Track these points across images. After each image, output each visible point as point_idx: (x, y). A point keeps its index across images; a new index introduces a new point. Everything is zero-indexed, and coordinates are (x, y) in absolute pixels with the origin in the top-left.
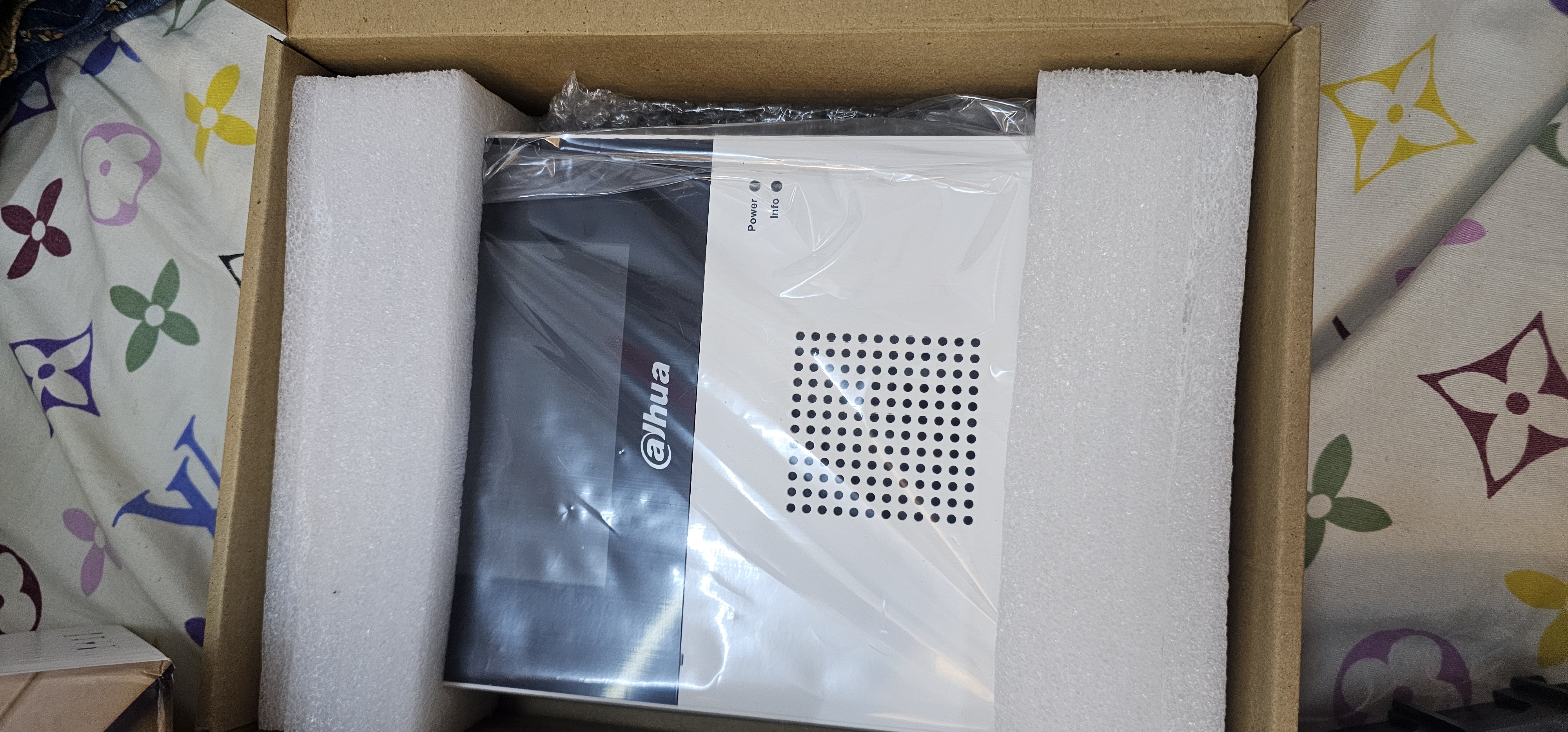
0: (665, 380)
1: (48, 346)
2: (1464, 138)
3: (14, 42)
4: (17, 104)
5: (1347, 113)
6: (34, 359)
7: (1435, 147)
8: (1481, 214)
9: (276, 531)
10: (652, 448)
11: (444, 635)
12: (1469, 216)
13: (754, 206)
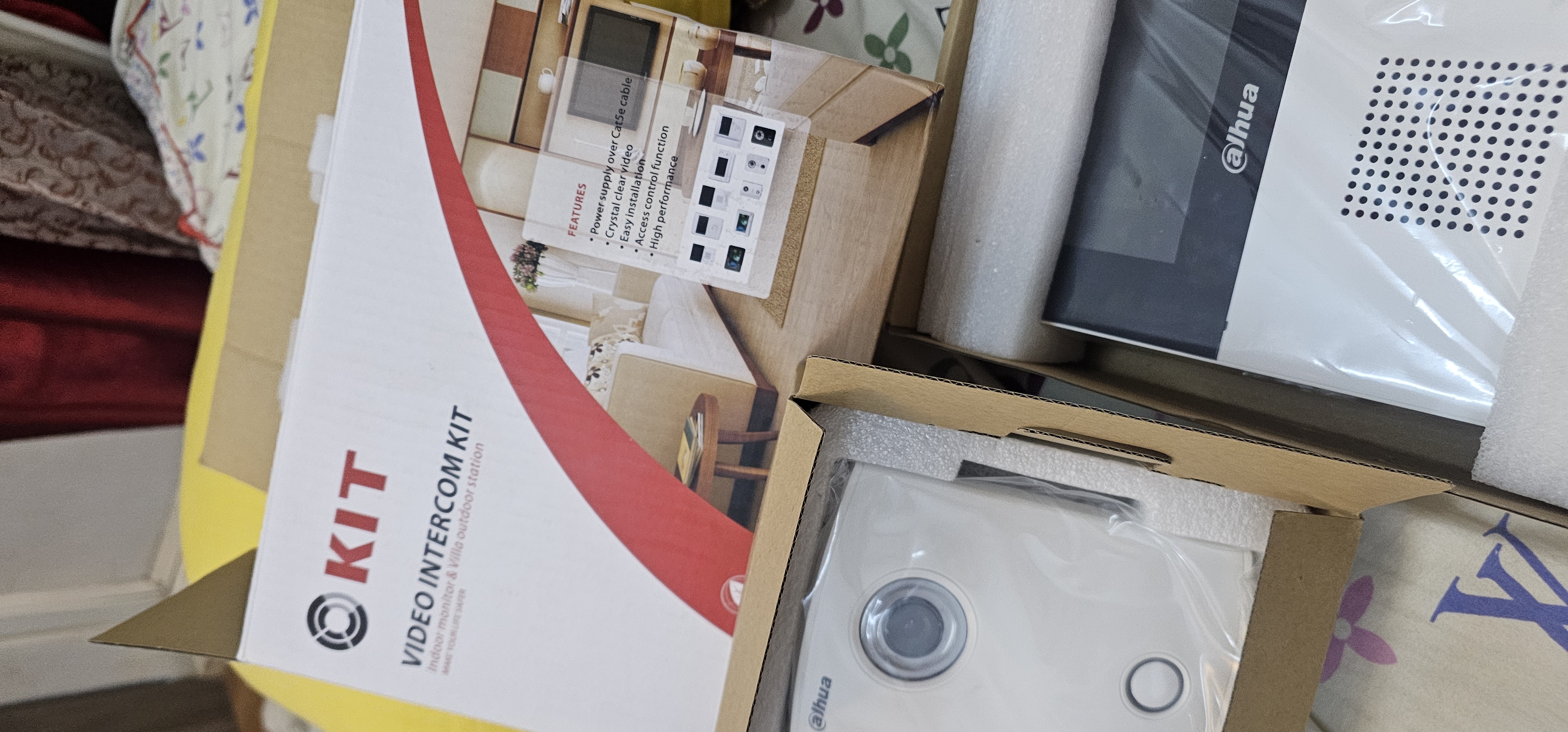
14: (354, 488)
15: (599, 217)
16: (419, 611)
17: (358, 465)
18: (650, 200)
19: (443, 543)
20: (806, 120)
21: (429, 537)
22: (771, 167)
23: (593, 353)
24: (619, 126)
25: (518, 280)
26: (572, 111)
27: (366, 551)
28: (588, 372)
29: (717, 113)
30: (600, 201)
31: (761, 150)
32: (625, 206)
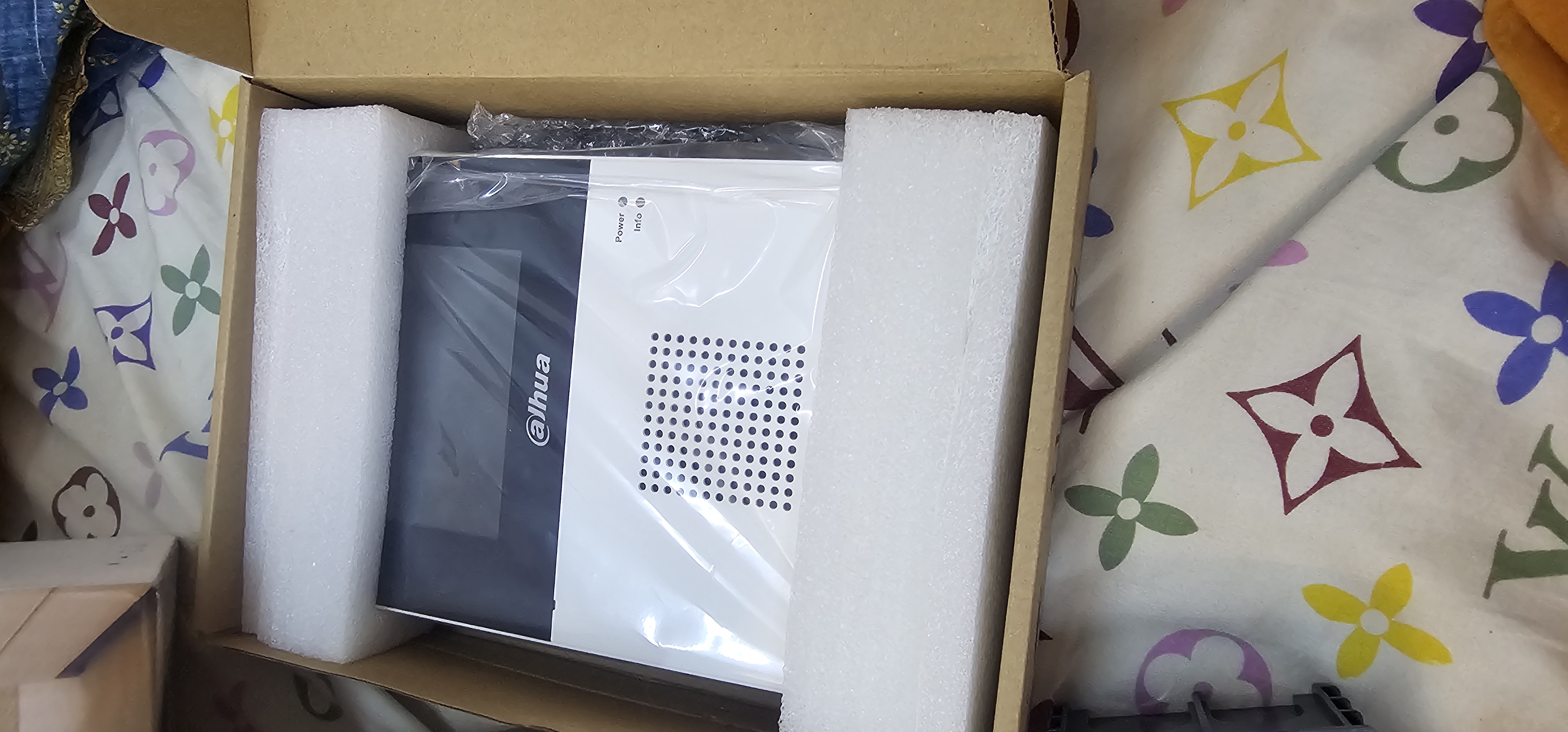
0: (546, 370)
1: (119, 312)
2: (1309, 155)
3: (83, 66)
4: (98, 109)
5: (1185, 132)
6: (109, 322)
7: (1279, 164)
8: (1306, 238)
9: (253, 478)
10: (535, 427)
11: (376, 570)
12: (1295, 238)
13: (622, 220)
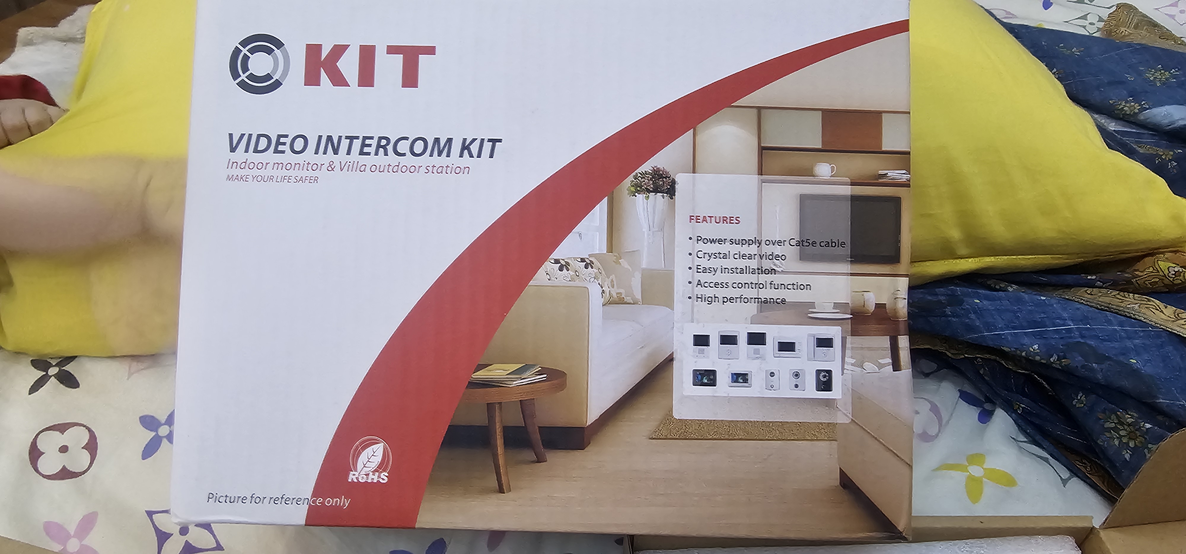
14: (399, 58)
15: (712, 241)
16: (288, 141)
17: (423, 59)
18: (741, 285)
19: (362, 153)
20: (848, 417)
21: (365, 138)
22: (797, 394)
23: (583, 260)
24: (801, 245)
25: (636, 177)
26: (804, 199)
27: (339, 80)
28: (563, 260)
29: (834, 332)
30: (729, 239)
31: (811, 381)
32: (729, 263)
